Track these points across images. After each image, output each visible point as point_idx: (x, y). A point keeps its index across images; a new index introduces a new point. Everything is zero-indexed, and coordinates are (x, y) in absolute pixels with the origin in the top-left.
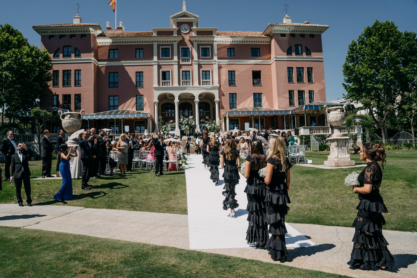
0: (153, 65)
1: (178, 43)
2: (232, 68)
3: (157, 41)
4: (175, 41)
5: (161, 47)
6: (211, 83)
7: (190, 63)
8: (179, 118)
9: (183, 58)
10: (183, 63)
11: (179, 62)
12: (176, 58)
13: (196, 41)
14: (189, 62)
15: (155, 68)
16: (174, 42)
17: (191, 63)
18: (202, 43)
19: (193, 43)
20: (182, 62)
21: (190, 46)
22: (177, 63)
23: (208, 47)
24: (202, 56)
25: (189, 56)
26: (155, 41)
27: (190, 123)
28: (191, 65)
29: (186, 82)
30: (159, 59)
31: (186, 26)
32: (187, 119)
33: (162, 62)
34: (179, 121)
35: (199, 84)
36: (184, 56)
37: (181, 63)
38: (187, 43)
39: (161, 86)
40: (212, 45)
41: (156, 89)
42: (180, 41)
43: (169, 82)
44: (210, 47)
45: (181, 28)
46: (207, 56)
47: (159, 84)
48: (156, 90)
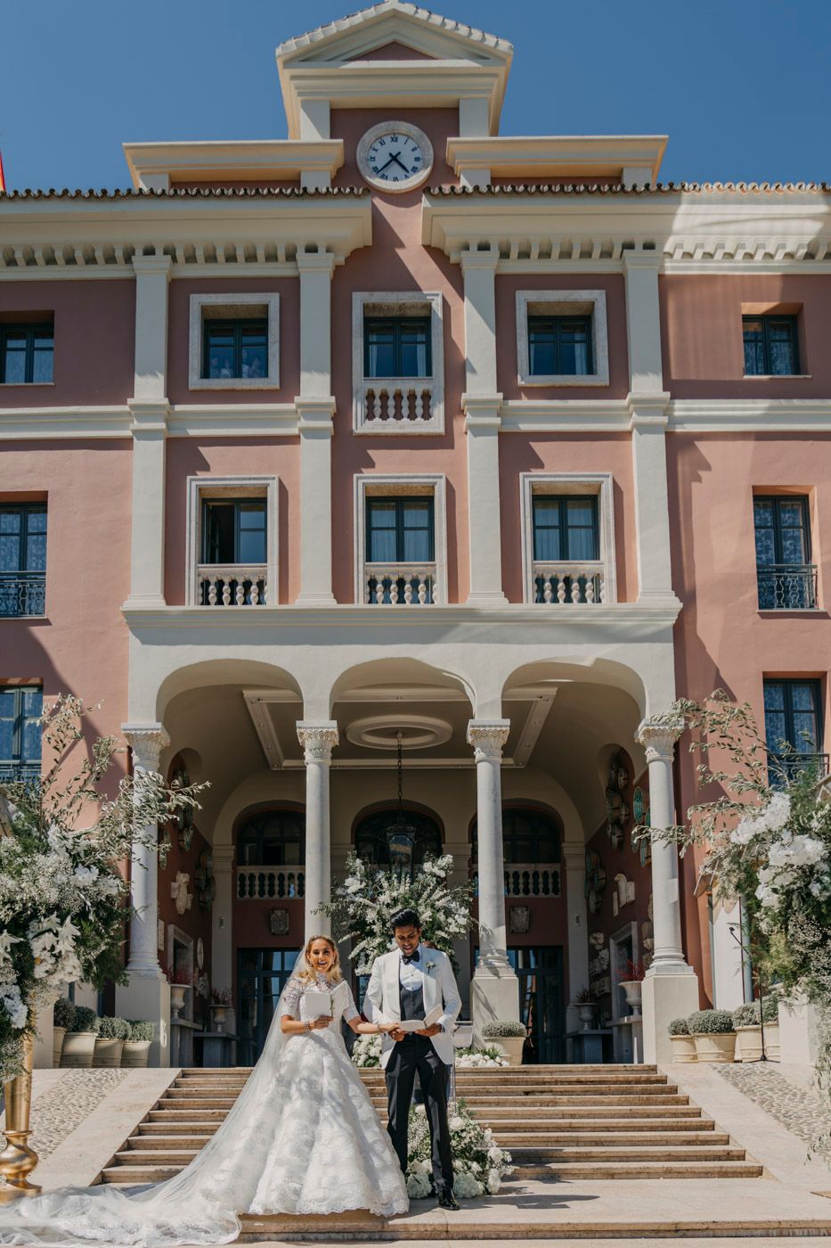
0: (123, 444)
1: (338, 270)
2: (786, 467)
3: (170, 252)
4: (312, 249)
5: (197, 301)
6: (608, 589)
7: (436, 425)
8: (338, 874)
9: (379, 385)
10: (377, 426)
11: (341, 417)
12: (315, 387)
13: (484, 247)
14: (427, 416)
15: (148, 460)
16: (301, 255)
17: (441, 430)
18: (533, 266)
19: (458, 266)
20: (370, 416)
21: (433, 287)
22: (330, 424)
23: (584, 295)
24: (538, 368)
25: (429, 373)
26: (149, 252)
27: (426, 915)
28: (444, 441)
29: (401, 583)
30: (177, 391)
31: (409, 140)
32: (404, 889)
33: (201, 420)
34: (334, 898)
35: (511, 589)
36: (382, 373)
37: (361, 426)
38: (412, 268)
39: (191, 603)
40: (615, 286)
41: (147, 627)
42: (358, 255)
43: (261, 584)
44: (598, 297)
45: (360, 154)
46: (573, 372)
47: (172, 591)
48: (145, 641)
